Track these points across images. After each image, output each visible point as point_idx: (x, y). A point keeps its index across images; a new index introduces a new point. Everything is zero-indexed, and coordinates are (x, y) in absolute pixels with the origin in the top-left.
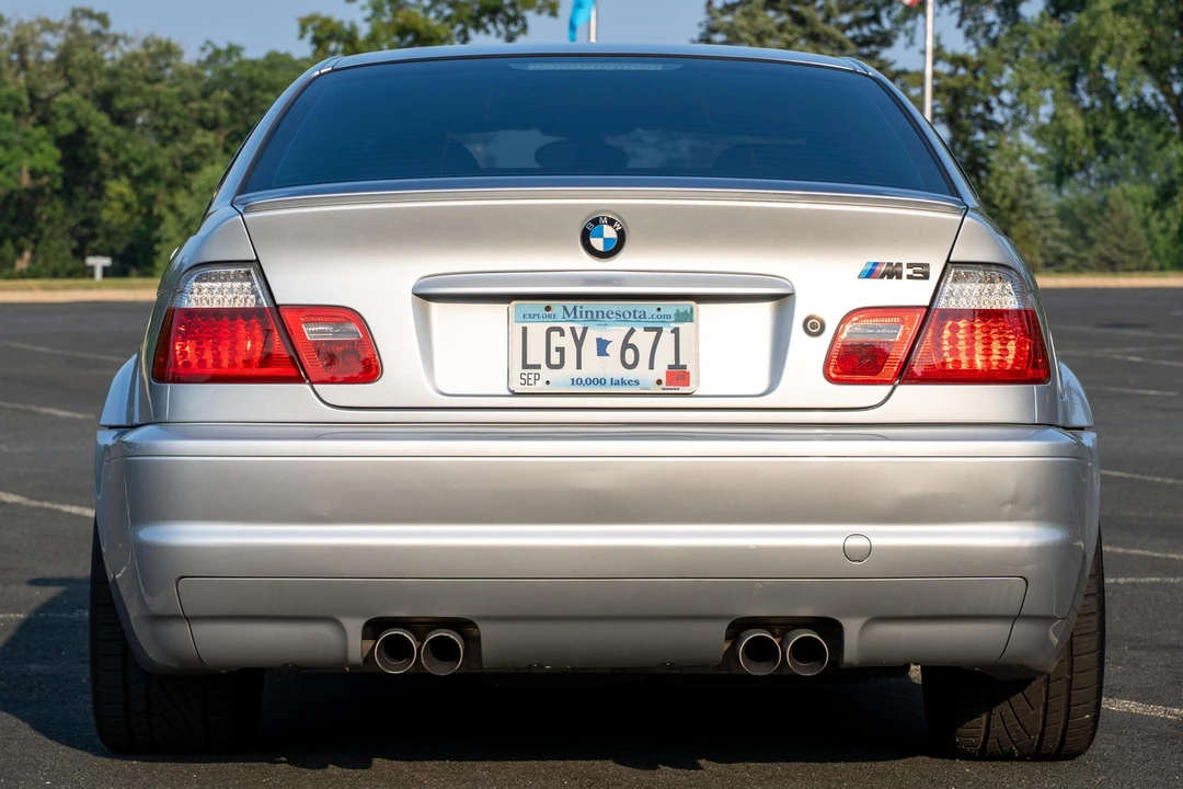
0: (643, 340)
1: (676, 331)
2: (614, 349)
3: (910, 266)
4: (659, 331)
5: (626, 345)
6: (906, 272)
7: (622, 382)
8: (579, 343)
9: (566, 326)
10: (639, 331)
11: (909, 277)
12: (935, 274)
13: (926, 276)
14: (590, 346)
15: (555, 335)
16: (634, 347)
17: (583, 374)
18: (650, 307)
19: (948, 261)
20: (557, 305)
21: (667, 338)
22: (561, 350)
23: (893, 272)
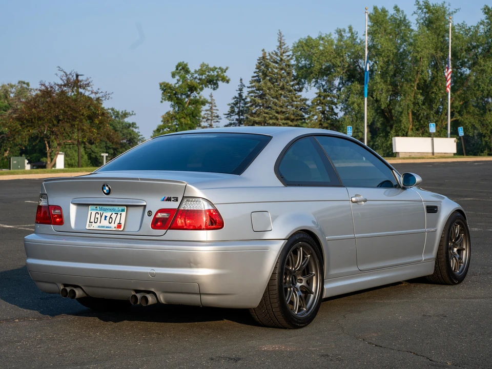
0: (114, 216)
1: (121, 214)
2: (108, 218)
3: (173, 198)
4: (117, 214)
5: (110, 217)
6: (172, 199)
7: (108, 227)
8: (101, 217)
9: (99, 212)
10: (114, 214)
11: (173, 201)
12: (180, 200)
13: (177, 201)
14: (103, 217)
15: (97, 214)
16: (112, 218)
17: (101, 225)
18: (116, 208)
19: (183, 197)
20: (98, 207)
21: (119, 215)
22: (97, 218)
23: (169, 199)
